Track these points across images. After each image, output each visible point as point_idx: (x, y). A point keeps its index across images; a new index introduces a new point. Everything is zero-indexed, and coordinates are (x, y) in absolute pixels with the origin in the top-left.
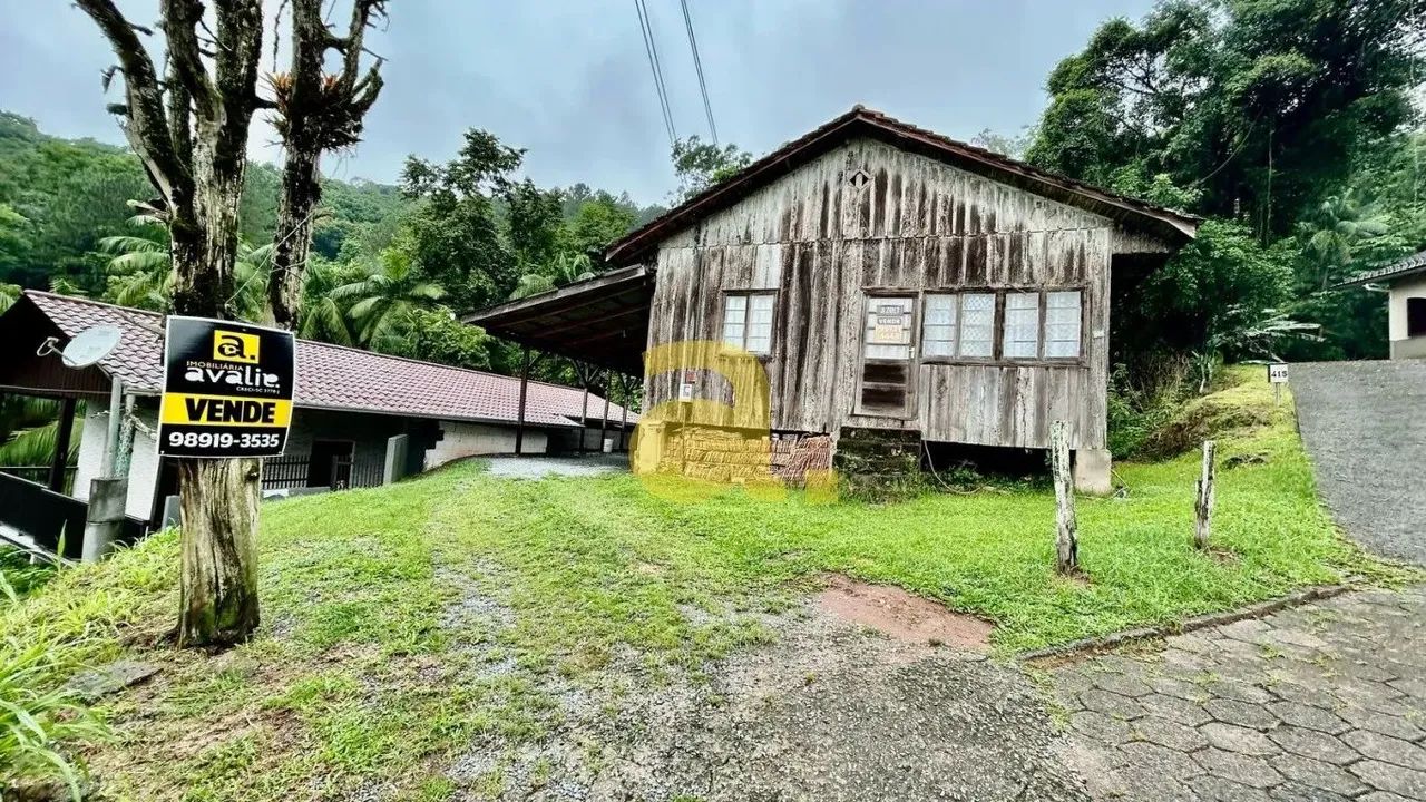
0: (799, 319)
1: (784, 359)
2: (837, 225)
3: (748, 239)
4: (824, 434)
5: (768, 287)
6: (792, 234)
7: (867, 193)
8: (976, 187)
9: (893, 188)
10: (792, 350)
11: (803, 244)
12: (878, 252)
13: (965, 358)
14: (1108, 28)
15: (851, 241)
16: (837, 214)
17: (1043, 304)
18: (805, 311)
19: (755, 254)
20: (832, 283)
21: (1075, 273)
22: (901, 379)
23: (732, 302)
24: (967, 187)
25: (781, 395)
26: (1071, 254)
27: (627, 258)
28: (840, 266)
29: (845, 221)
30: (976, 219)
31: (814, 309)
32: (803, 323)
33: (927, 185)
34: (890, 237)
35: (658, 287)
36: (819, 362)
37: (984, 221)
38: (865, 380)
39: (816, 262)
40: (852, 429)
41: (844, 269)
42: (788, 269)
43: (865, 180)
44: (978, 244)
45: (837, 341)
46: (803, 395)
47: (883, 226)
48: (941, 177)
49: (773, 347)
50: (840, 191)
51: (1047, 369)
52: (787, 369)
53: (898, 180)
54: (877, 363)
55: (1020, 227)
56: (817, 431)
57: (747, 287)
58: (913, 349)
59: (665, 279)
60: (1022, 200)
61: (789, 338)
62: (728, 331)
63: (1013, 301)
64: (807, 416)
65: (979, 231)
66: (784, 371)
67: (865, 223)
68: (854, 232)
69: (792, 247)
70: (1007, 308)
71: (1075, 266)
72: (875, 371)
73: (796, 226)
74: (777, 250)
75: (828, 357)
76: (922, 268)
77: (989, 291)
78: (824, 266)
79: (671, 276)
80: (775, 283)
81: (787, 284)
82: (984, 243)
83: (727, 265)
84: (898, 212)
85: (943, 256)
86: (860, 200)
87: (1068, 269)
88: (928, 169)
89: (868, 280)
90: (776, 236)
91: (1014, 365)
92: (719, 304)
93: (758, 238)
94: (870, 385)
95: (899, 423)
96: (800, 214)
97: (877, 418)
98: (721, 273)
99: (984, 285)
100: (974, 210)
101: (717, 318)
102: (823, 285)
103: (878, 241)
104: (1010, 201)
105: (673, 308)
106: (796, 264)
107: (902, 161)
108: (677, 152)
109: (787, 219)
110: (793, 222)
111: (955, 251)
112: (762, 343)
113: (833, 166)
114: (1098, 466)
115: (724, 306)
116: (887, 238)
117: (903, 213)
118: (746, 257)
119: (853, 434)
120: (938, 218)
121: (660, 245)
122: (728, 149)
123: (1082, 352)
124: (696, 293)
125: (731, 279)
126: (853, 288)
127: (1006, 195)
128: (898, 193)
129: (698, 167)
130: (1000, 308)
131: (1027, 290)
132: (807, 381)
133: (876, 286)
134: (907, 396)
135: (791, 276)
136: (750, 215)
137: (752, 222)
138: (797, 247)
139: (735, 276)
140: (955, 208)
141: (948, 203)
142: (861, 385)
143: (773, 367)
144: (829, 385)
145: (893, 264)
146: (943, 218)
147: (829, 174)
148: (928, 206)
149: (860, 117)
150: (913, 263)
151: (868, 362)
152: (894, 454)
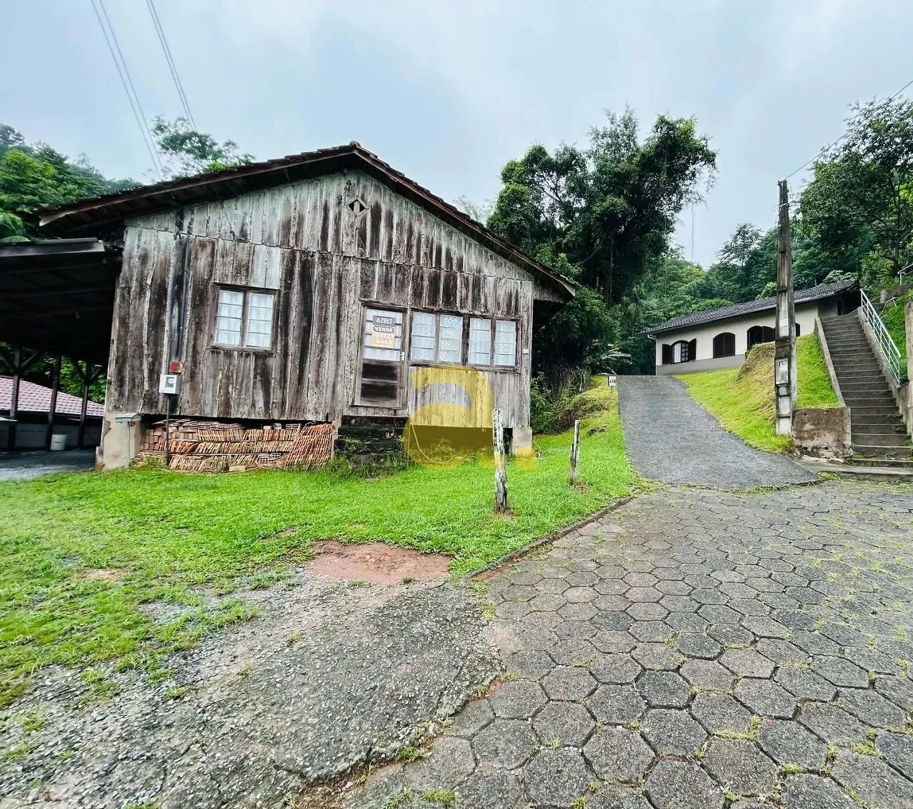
0: (301, 319)
1: (285, 355)
2: (337, 242)
3: (243, 237)
4: (327, 422)
5: (268, 287)
6: (292, 242)
7: (364, 220)
8: (450, 234)
9: (386, 220)
10: (293, 347)
11: (303, 252)
12: (373, 272)
13: (442, 363)
14: (535, 149)
15: (350, 258)
16: (337, 231)
17: (493, 328)
18: (307, 313)
19: (252, 253)
20: (332, 291)
21: (513, 309)
22: (394, 376)
23: (225, 296)
24: (443, 234)
25: (283, 388)
26: (510, 295)
27: (76, 229)
28: (340, 278)
29: (345, 240)
30: (449, 259)
31: (315, 312)
32: (305, 324)
33: (413, 226)
34: (383, 260)
35: (125, 268)
36: (320, 361)
37: (455, 262)
38: (363, 377)
39: (317, 271)
40: (352, 418)
41: (343, 280)
42: (289, 274)
43: (362, 208)
44: (451, 278)
45: (338, 342)
46: (305, 389)
47: (378, 249)
48: (424, 221)
49: (274, 343)
50: (340, 213)
51: (496, 373)
52: (289, 365)
53: (390, 216)
54: (373, 363)
55: (479, 271)
56: (320, 420)
57: (243, 283)
58: (403, 353)
59: (136, 261)
60: (480, 252)
61: (291, 336)
62: (222, 324)
63: (476, 324)
64: (310, 406)
65: (451, 268)
66: (285, 366)
67: (362, 244)
68: (353, 251)
69: (293, 253)
70: (471, 329)
71: (513, 304)
72: (372, 369)
73: (297, 235)
74: (277, 253)
75: (329, 356)
76: (410, 290)
77: (458, 314)
78: (325, 276)
79: (144, 258)
80: (275, 284)
81: (288, 287)
82: (455, 279)
83: (219, 258)
84: (390, 242)
85: (426, 283)
86: (358, 224)
87: (509, 305)
88: (414, 212)
89: (366, 293)
90: (276, 239)
91: (476, 369)
92: (210, 295)
93: (255, 236)
94: (367, 380)
95: (392, 412)
96: (300, 224)
97: (375, 408)
98: (212, 265)
99: (455, 310)
100: (448, 252)
101: (208, 310)
102: (324, 292)
103: (374, 262)
104: (472, 251)
105: (148, 294)
106: (297, 269)
107: (394, 201)
108: (160, 128)
109: (286, 226)
110: (293, 230)
111: (435, 280)
112: (261, 338)
113: (332, 189)
114: (523, 439)
115: (216, 299)
116: (381, 261)
117: (394, 244)
118: (243, 255)
119: (353, 421)
120: (422, 253)
121: (127, 222)
122: (227, 144)
123: (516, 363)
124: (179, 280)
125: (223, 272)
126: (352, 298)
127: (470, 245)
128: (390, 225)
129: (188, 151)
130: (466, 328)
131: (484, 317)
132: (310, 375)
133: (372, 299)
134: (398, 390)
135: (292, 279)
136: (246, 214)
137: (247, 221)
138: (298, 255)
139: (229, 270)
140: (434, 248)
141: (430, 243)
142: (360, 381)
143: (274, 363)
144: (331, 380)
145: (386, 284)
146: (426, 254)
147: (328, 195)
148: (415, 242)
149: (356, 152)
150: (402, 286)
151: (366, 362)
152: (388, 436)
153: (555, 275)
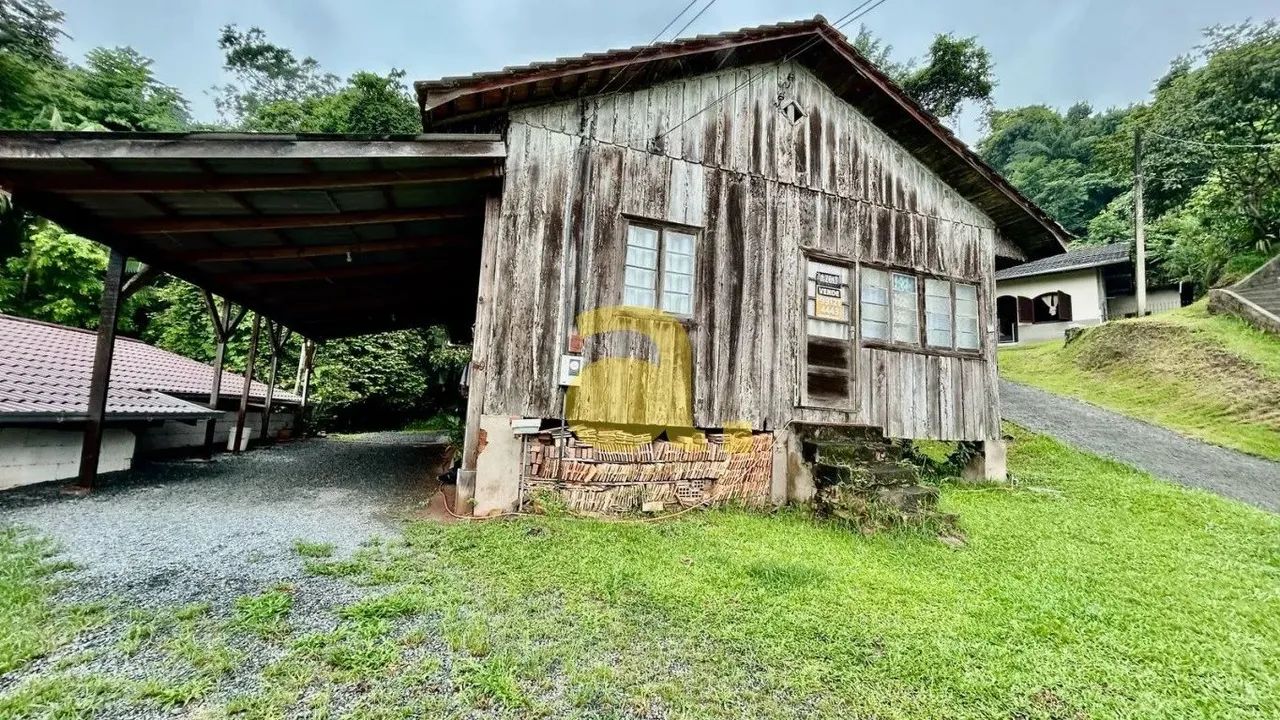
0: (731, 273)
1: (711, 327)
2: (772, 161)
3: (658, 146)
4: (765, 431)
5: (689, 223)
6: (718, 158)
7: (802, 133)
8: (899, 159)
9: (827, 133)
10: (722, 314)
11: (730, 173)
12: (814, 207)
13: (899, 343)
15: (786, 185)
16: (771, 145)
17: (952, 293)
18: (737, 264)
19: (668, 171)
20: (767, 234)
21: (972, 269)
22: (842, 363)
23: (634, 234)
24: (893, 157)
25: (709, 377)
26: (969, 249)
28: (774, 214)
29: (781, 159)
30: (901, 194)
31: (747, 264)
32: (735, 281)
33: (859, 144)
34: (827, 191)
35: (509, 185)
36: (755, 336)
37: (907, 198)
38: (810, 362)
39: (748, 201)
41: (779, 217)
42: (714, 205)
43: (798, 115)
44: (902, 220)
45: (774, 311)
46: (738, 379)
47: (819, 175)
48: (871, 139)
49: (698, 308)
50: (773, 119)
51: (959, 359)
52: (717, 342)
53: (831, 128)
54: (820, 342)
55: (934, 212)
56: (757, 428)
57: (659, 216)
58: (853, 328)
59: (524, 176)
60: (934, 185)
61: (717, 298)
62: (630, 278)
63: (931, 286)
64: (744, 407)
65: (904, 207)
66: (711, 344)
67: (801, 168)
68: (789, 175)
69: (718, 174)
70: (926, 293)
71: (972, 261)
72: (824, 353)
73: (724, 146)
74: (699, 174)
75: (765, 330)
76: (858, 236)
77: (913, 272)
78: (759, 210)
79: (535, 172)
80: (698, 219)
81: (712, 224)
82: (907, 221)
83: (626, 175)
84: (833, 165)
85: (875, 226)
86: (795, 138)
87: (967, 262)
88: (859, 124)
89: (807, 237)
90: (699, 153)
91: (935, 353)
92: (617, 234)
93: (673, 147)
94: (814, 368)
95: (843, 416)
96: (727, 133)
97: (822, 410)
98: (618, 186)
99: (909, 266)
100: (899, 182)
101: (614, 254)
102: (757, 234)
103: (814, 193)
104: (926, 183)
105: (542, 225)
106: (723, 200)
107: (835, 107)
109: (711, 135)
110: (719, 141)
111: (884, 223)
112: (680, 299)
113: (766, 84)
114: (997, 458)
115: (624, 238)
116: (823, 193)
117: (838, 168)
118: (656, 172)
120: (870, 183)
121: (512, 115)
123: (982, 345)
124: (578, 209)
125: (635, 199)
126: (789, 243)
127: (923, 175)
128: (831, 142)
130: (921, 292)
131: (942, 278)
132: (743, 360)
133: (814, 247)
134: (850, 383)
135: (716, 213)
136: (662, 113)
137: (664, 123)
138: (724, 176)
139: (641, 196)
140: (884, 177)
141: (878, 169)
142: (805, 369)
143: (699, 337)
144: (768, 367)
145: (830, 225)
146: (874, 184)
147: (760, 93)
148: (860, 167)
150: (849, 230)
151: (812, 340)
153: (1046, 221)
